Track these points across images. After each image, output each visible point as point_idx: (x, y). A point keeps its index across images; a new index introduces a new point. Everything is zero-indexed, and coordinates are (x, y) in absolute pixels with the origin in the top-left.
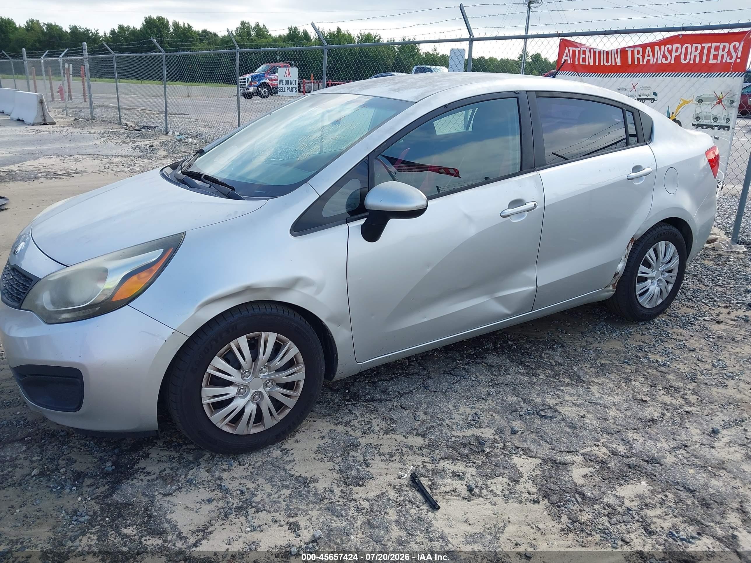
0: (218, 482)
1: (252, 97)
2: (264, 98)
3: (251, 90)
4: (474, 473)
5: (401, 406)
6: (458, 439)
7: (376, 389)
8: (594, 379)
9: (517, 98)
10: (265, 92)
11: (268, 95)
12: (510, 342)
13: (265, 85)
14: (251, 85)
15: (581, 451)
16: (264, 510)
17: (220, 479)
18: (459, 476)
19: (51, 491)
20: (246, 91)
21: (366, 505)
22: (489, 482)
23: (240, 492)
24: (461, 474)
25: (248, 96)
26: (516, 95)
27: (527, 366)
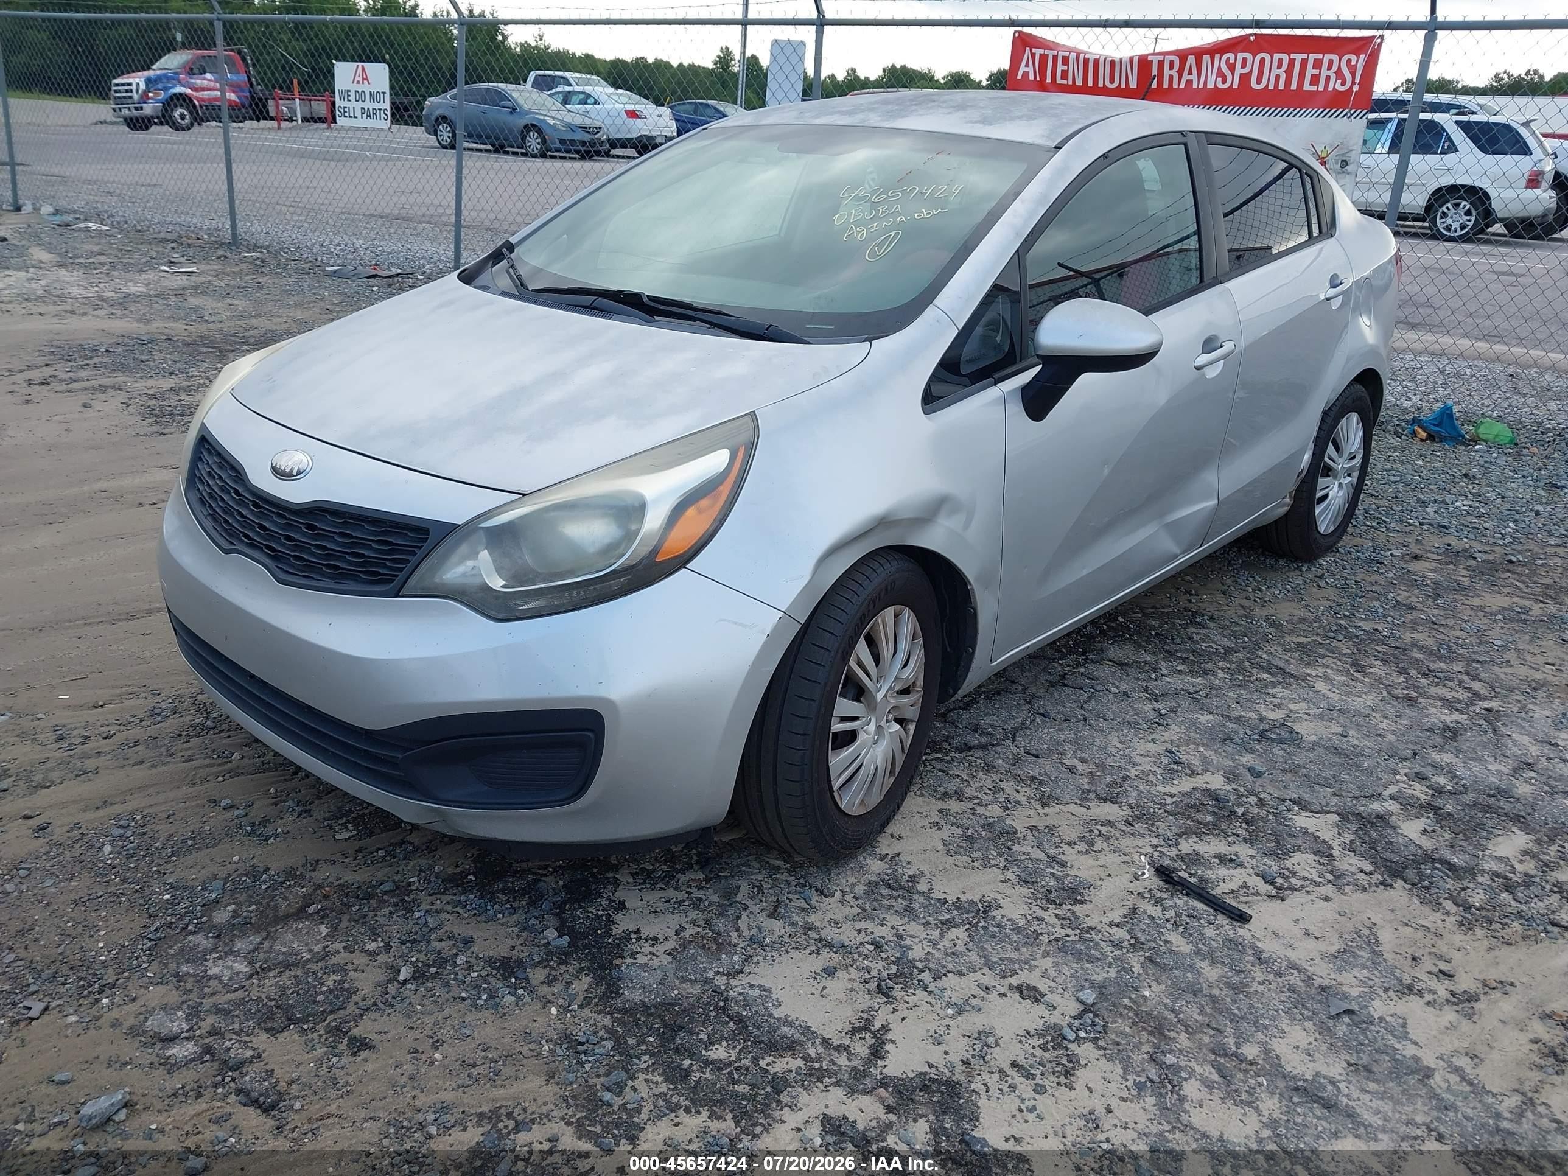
0: (813, 934)
1: (147, 128)
2: (183, 130)
3: (148, 109)
4: (1252, 852)
5: (1028, 753)
6: (1175, 799)
7: (957, 727)
8: (1309, 671)
9: (1185, 145)
10: (182, 117)
11: (192, 125)
12: (1120, 619)
13: (182, 100)
14: (148, 98)
15: (1386, 793)
16: (949, 972)
17: (809, 927)
18: (1231, 860)
19: (475, 1005)
20: (135, 113)
21: (1120, 934)
22: (1288, 863)
23: (872, 948)
24: (1234, 857)
25: (138, 124)
26: (1183, 140)
27: (1180, 658)
